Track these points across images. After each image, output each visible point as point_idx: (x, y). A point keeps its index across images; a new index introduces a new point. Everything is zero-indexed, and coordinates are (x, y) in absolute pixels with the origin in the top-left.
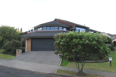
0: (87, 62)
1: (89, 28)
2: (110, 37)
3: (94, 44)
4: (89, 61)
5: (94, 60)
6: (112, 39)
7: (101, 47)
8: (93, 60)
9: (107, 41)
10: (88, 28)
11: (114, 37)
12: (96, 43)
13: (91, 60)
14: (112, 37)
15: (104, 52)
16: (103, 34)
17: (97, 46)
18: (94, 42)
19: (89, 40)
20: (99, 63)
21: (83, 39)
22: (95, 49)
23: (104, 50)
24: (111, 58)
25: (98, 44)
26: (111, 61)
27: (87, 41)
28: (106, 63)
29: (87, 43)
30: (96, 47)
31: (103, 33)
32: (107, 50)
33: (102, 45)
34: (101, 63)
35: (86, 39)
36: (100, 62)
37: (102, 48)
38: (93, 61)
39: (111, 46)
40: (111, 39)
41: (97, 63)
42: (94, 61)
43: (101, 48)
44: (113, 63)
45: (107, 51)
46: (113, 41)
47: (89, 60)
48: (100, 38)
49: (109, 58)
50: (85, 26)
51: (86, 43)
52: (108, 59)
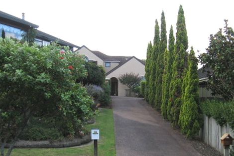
0: (23, 147)
1: (37, 27)
2: (100, 63)
3: (42, 81)
4: (29, 143)
5: (46, 139)
6: (106, 70)
7: (65, 95)
8: (41, 140)
9: (85, 74)
10: (32, 28)
11: (114, 65)
12: (48, 80)
13: (35, 140)
14: (108, 65)
15: (71, 110)
16: (81, 53)
17: (52, 91)
18: (43, 75)
19: (26, 69)
20: (62, 149)
21: (6, 66)
22: (45, 100)
23: (73, 102)
24: (98, 131)
25: (55, 84)
26: (96, 141)
27: (18, 72)
28: (82, 146)
29: (19, 79)
30: (48, 95)
31: (79, 48)
32: (82, 104)
33: (67, 88)
34: (65, 149)
35: (15, 63)
36: (64, 147)
37: (65, 97)
38: (41, 143)
39: (103, 91)
40: (102, 71)
41: (55, 150)
42: (47, 142)
43: (62, 96)
44: (102, 146)
45: (83, 107)
46: (108, 78)
47: (28, 139)
48: (61, 65)
49: (93, 131)
50: (23, 20)
51: (15, 78)
52: (89, 134)
